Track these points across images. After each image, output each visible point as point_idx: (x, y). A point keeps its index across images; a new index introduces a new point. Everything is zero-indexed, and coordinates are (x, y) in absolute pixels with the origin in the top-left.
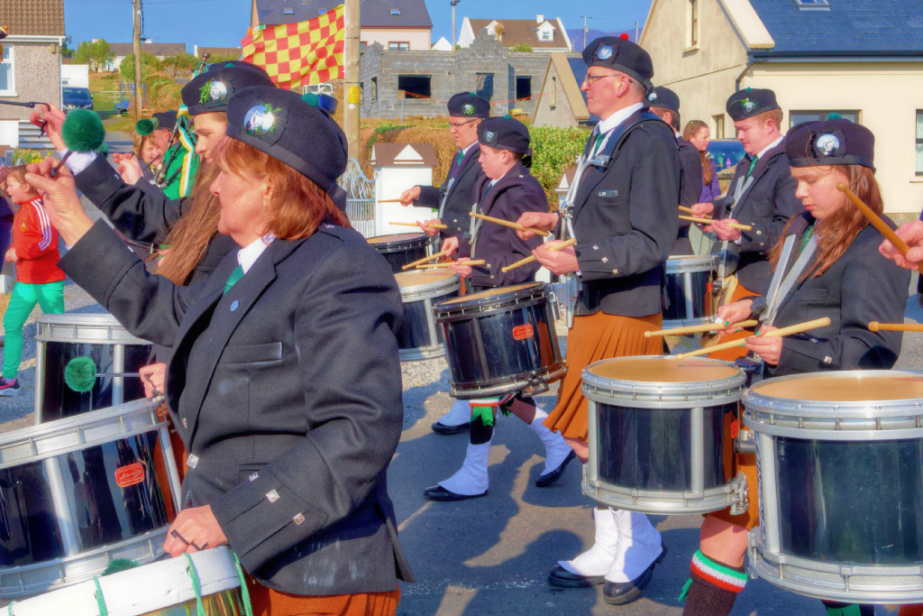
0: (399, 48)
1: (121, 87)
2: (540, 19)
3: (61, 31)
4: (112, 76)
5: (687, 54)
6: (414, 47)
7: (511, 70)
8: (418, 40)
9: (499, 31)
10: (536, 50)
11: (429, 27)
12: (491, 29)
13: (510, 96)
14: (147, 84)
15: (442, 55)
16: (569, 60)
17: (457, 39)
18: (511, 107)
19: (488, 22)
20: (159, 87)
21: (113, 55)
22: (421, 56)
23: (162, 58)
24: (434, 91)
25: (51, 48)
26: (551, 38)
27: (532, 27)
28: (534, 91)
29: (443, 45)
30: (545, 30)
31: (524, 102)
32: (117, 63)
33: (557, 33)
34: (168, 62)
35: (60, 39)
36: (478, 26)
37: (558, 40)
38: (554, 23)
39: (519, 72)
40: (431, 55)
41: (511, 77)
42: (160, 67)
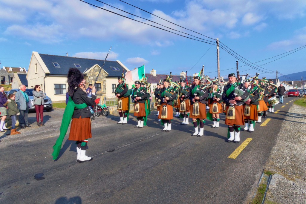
2: (20, 68)
13: (9, 81)
16: (18, 74)
26: (23, 71)
28: (13, 80)
38: (23, 68)
39: (11, 76)
41: (9, 77)
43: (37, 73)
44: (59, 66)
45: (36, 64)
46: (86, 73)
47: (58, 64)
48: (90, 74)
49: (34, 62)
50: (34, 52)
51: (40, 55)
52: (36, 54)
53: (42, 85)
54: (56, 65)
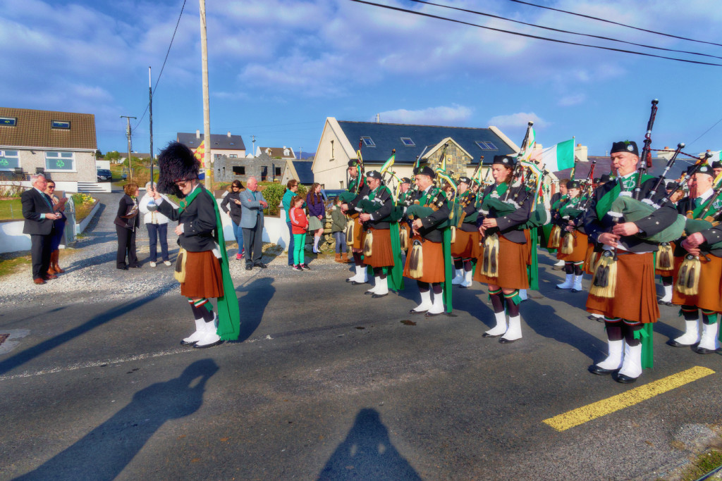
0: (233, 157)
1: (124, 169)
2: (284, 148)
3: (95, 147)
4: (121, 165)
5: (331, 160)
6: (239, 157)
7: (273, 165)
8: (240, 154)
9: (269, 151)
10: (283, 158)
11: (244, 149)
12: (267, 151)
13: (274, 174)
14: (134, 168)
15: (249, 160)
16: (293, 162)
17: (255, 154)
18: (274, 178)
19: (266, 148)
20: (139, 170)
21: (121, 157)
22: (241, 160)
23: (141, 159)
24: (246, 172)
25: (91, 154)
26: (289, 155)
27: (281, 150)
28: (282, 173)
29: (250, 156)
30: (286, 152)
31: (278, 177)
32: (123, 160)
33: (291, 153)
34: (144, 160)
35: (95, 151)
36: (263, 149)
37: (291, 155)
38: (289, 149)
39: (276, 166)
40: (245, 160)
41: (273, 168)
42: (140, 162)
43: (333, 160)
44: (373, 145)
45: (332, 142)
46: (426, 156)
47: (371, 141)
48: (434, 159)
49: (328, 136)
50: (329, 118)
51: (339, 122)
52: (333, 121)
53: (342, 182)
54: (368, 143)
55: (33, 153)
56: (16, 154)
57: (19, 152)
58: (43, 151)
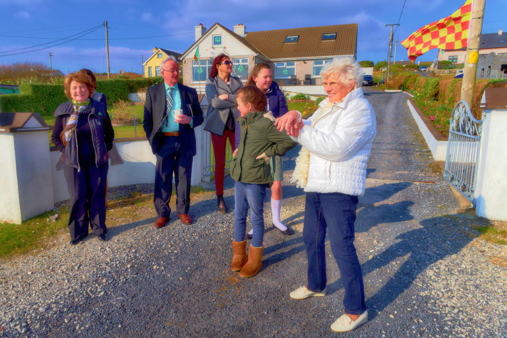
0: (503, 54)
55: (305, 63)
56: (294, 65)
57: (295, 63)
58: (312, 60)
